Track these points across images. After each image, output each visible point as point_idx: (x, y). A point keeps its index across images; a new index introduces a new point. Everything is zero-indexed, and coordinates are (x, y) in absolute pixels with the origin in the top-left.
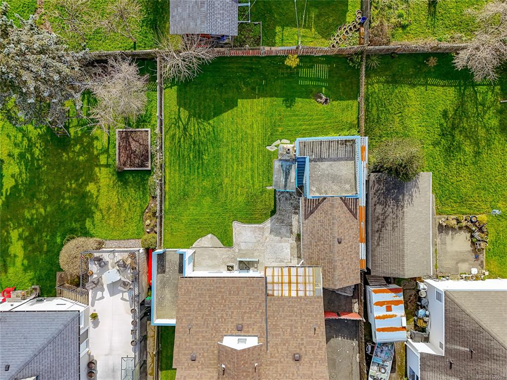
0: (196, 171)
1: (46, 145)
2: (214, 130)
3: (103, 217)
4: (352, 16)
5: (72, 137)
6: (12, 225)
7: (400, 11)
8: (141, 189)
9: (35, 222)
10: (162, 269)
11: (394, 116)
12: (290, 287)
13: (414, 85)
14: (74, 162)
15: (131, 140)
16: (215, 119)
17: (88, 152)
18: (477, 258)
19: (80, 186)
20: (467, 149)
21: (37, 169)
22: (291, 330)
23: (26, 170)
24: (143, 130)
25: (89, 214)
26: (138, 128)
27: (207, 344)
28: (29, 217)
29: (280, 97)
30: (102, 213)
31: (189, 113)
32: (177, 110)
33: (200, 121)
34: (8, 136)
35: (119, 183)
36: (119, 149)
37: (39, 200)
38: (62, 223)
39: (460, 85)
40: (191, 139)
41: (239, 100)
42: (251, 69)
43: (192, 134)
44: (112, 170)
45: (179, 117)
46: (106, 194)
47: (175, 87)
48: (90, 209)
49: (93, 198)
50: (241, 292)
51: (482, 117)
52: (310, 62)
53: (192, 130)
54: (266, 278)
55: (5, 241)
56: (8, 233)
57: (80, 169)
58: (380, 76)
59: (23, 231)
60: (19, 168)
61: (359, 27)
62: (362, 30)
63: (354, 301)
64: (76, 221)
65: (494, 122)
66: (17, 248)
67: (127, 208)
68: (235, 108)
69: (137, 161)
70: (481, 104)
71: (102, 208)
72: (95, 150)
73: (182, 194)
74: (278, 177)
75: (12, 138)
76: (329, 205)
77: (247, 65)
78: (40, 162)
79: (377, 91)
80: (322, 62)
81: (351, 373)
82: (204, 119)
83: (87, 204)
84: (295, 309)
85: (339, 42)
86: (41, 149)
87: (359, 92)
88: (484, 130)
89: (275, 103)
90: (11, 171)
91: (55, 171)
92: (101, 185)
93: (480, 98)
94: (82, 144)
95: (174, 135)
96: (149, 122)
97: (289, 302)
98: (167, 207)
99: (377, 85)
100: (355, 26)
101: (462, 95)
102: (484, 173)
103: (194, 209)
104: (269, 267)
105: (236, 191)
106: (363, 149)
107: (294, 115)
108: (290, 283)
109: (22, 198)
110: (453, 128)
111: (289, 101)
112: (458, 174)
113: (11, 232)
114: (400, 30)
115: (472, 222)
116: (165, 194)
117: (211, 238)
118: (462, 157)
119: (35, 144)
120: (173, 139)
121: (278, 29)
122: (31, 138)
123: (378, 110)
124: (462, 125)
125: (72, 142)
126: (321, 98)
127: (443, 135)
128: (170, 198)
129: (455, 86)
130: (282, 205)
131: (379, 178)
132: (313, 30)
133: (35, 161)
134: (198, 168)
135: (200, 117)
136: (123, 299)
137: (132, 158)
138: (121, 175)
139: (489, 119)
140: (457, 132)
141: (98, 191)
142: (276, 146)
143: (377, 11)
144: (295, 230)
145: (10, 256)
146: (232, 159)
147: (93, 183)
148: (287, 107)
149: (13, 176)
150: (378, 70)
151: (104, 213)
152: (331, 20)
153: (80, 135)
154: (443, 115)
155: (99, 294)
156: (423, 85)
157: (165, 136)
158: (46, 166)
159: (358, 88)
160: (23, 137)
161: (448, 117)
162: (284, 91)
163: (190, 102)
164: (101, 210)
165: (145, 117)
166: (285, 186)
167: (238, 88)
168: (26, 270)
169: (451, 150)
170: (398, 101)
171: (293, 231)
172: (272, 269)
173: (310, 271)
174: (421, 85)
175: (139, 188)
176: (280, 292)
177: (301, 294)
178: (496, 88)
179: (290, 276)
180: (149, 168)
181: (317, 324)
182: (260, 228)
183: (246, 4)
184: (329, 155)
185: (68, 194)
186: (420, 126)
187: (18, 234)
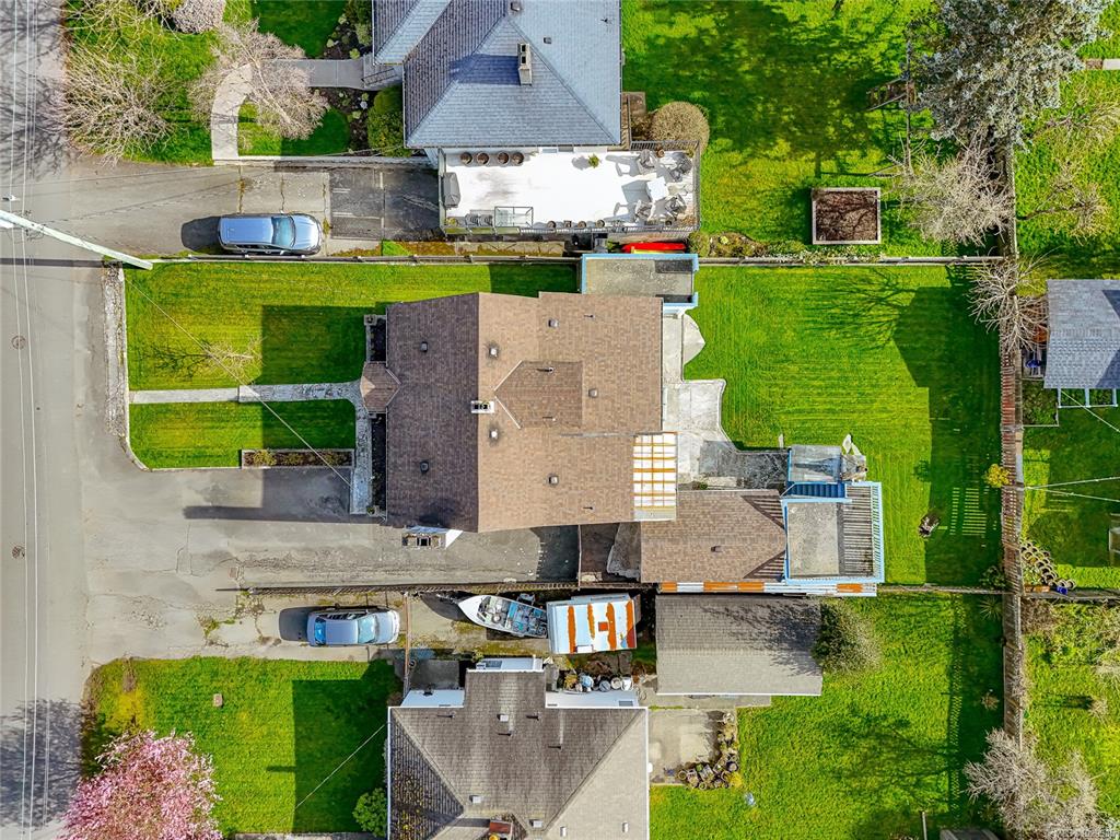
0: (810, 319)
1: (853, 72)
2: (878, 347)
3: (734, 167)
4: (1066, 574)
5: (866, 114)
6: (723, 17)
7: (1073, 651)
8: (779, 229)
9: (726, 56)
10: (662, 268)
11: (901, 641)
12: (647, 471)
13: (950, 674)
14: (826, 118)
15: (862, 211)
16: (897, 350)
17: (841, 141)
18: (669, 772)
19: (786, 127)
20: (845, 758)
21: (815, 57)
22: (589, 472)
23: (813, 40)
24: (879, 232)
25: (740, 145)
26: (882, 223)
27: (570, 343)
28: (734, 47)
29: (932, 457)
30: (740, 164)
31: (907, 307)
32: (911, 287)
33: (894, 324)
34: (869, 10)
35: (790, 193)
36: (846, 193)
37: (763, 61)
38: (725, 100)
39: (950, 747)
40: (864, 310)
41: (927, 389)
42: (979, 410)
43: (871, 312)
44: (811, 180)
45: (899, 291)
46: (772, 170)
47: (949, 285)
48: (748, 146)
49: (765, 150)
50: (641, 394)
51: (897, 783)
52: (989, 505)
53: (878, 311)
54: (661, 434)
55: (697, 6)
56: (711, 11)
57: (814, 128)
58: (966, 620)
59: (712, 36)
60: (816, 29)
61: (1050, 583)
62: (1046, 589)
63: (599, 574)
64: (728, 123)
65: (889, 803)
66: (684, 26)
67: (749, 206)
68: (914, 383)
69: (827, 221)
70: (918, 780)
71: (750, 165)
72: (844, 152)
73: (772, 296)
74: (811, 453)
75: (866, 16)
76: (774, 534)
77: (985, 402)
78: (826, 63)
79: (942, 614)
80: (989, 527)
81: (487, 569)
82: (896, 332)
83: (756, 140)
84: (616, 478)
85: (1025, 552)
86: (847, 64)
87: (940, 585)
88: (876, 786)
89: (923, 449)
90: (810, 13)
91: (811, 87)
92: (787, 163)
93: (928, 779)
94: (855, 132)
95: (870, 283)
96: (890, 241)
97: (625, 469)
98: (750, 272)
99: (952, 613)
100: (1050, 577)
101: (933, 751)
102: (806, 785)
103: (745, 315)
104: (676, 439)
105: (776, 385)
106: (857, 588)
107: (902, 480)
108: (653, 471)
109: (767, 34)
110: (879, 737)
111: (928, 472)
112: (805, 744)
113: (712, 16)
114: (1041, 651)
115: (729, 764)
116: (771, 268)
117: (698, 344)
118: (832, 750)
119: (855, 54)
120: (863, 280)
121: (1046, 453)
122: (866, 48)
123: (911, 615)
124: (885, 750)
125: (858, 114)
126: (930, 524)
127: (868, 720)
128: (765, 275)
129: (948, 740)
130: (752, 460)
131: (813, 613)
132: (1044, 511)
133: (826, 54)
134: (815, 322)
135: (898, 325)
136: (618, 206)
137: (832, 214)
138: (805, 195)
139: (895, 794)
140: (873, 742)
141: (776, 158)
142: (851, 450)
143: (1073, 614)
144: (711, 481)
145: (672, 14)
146: (829, 378)
147: (789, 149)
148: (916, 469)
149: (803, 18)
150: (976, 617)
151: (740, 169)
152: (1059, 539)
153: (869, 127)
154: (900, 721)
155: (625, 168)
156: (950, 689)
157: (868, 268)
158: (818, 72)
159: (947, 584)
160: (867, 33)
161: (898, 728)
162: (942, 463)
163: (926, 309)
164: (746, 162)
165: (899, 235)
166: (797, 465)
167: (947, 388)
168: (650, 42)
169: (843, 733)
170: (924, 648)
171: (710, 479)
172: (673, 442)
173: (671, 502)
174: (952, 685)
175: (782, 225)
176: (639, 456)
177: (637, 488)
178: (946, 805)
179: (663, 470)
180: (815, 242)
181: (596, 511)
182: (714, 423)
183: (1088, 400)
184: (846, 534)
185: (772, 109)
186: (883, 683)
187: (707, 27)
